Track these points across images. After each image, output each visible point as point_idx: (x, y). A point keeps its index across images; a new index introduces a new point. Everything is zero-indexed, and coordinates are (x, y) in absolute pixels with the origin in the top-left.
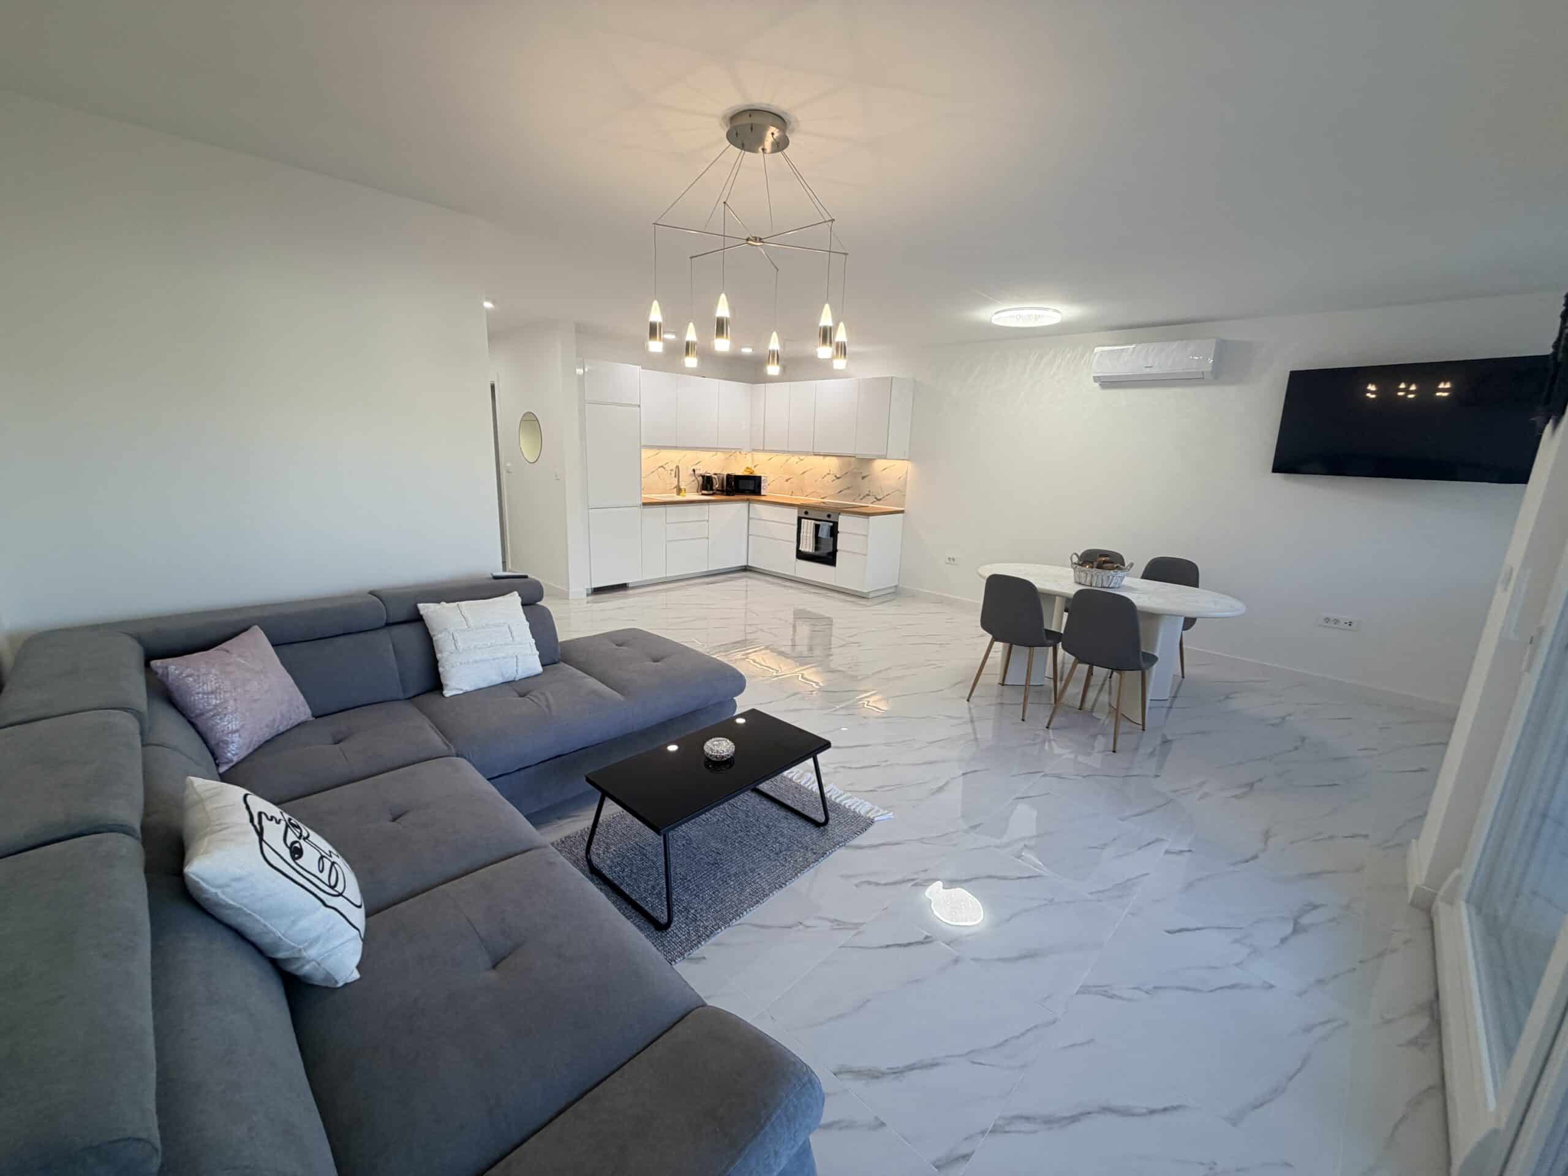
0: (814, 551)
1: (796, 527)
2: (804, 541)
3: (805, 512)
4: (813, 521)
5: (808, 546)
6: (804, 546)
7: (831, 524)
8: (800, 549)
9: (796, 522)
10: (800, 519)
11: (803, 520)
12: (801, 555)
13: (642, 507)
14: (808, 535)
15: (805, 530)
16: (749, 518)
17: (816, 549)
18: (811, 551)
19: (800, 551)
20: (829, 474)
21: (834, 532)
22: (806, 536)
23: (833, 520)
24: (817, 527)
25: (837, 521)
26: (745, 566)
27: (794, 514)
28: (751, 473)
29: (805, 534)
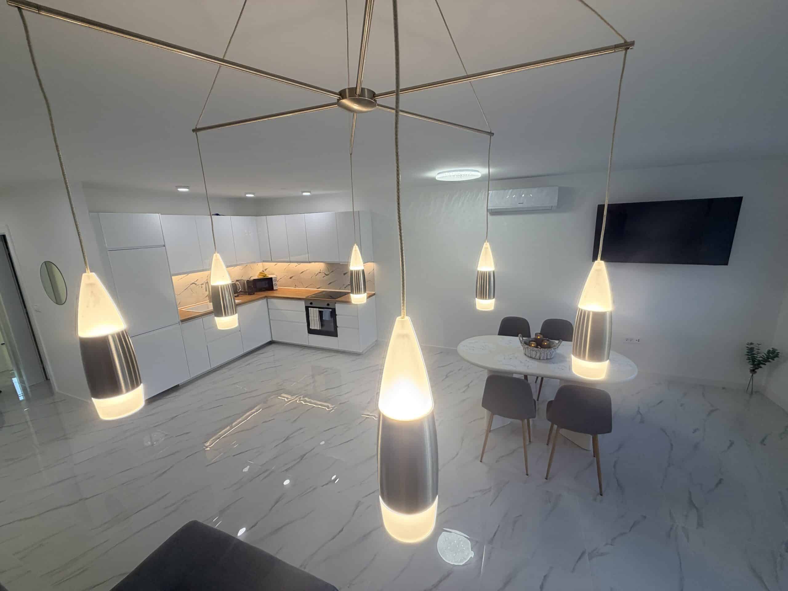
0: (320, 328)
1: (305, 313)
2: (313, 322)
3: (309, 304)
4: (317, 309)
5: (316, 325)
6: (313, 325)
7: (331, 310)
8: (311, 328)
9: (304, 310)
10: (307, 308)
11: (310, 309)
12: (311, 331)
13: (181, 323)
14: (315, 318)
15: (312, 315)
16: (268, 309)
17: (322, 325)
18: (318, 329)
19: (311, 329)
20: (320, 272)
21: (333, 314)
22: (314, 319)
23: (332, 307)
24: (321, 313)
25: (334, 308)
26: (270, 341)
27: (302, 305)
28: (264, 276)
29: (312, 318)
